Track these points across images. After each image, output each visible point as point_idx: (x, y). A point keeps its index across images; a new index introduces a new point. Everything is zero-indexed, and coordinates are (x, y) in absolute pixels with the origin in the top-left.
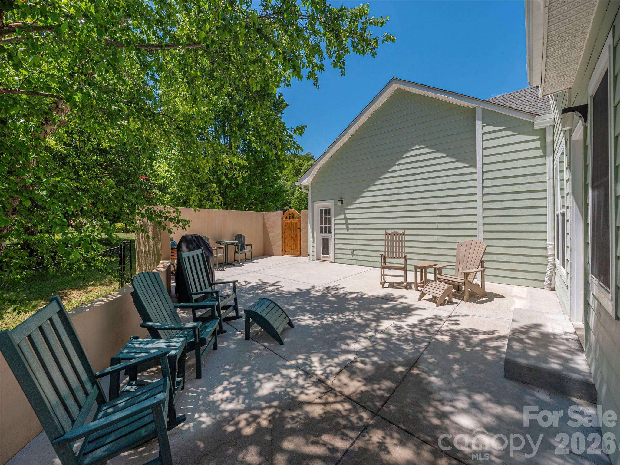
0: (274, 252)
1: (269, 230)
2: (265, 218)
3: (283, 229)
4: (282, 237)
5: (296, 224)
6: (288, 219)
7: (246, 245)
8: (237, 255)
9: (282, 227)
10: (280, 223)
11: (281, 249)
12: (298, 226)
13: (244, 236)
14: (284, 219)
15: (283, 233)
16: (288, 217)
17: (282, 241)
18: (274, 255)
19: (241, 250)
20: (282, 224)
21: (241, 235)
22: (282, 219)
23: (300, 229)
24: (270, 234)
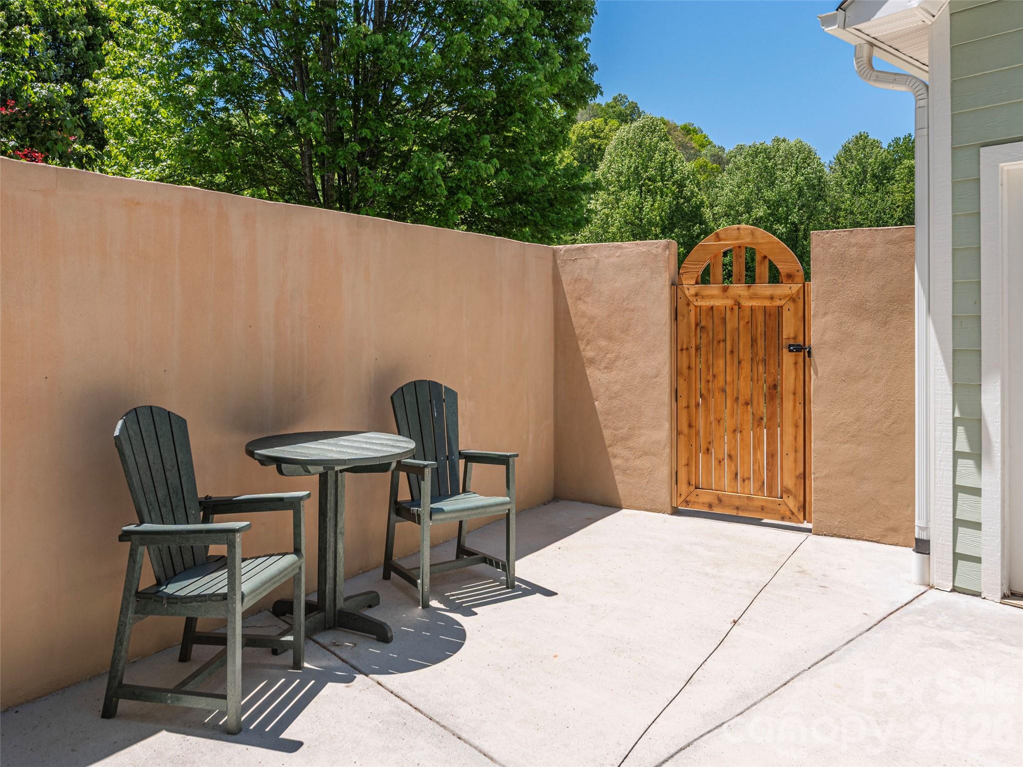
0: (623, 486)
1: (588, 352)
2: (565, 278)
3: (678, 349)
4: (676, 394)
5: (774, 316)
6: (713, 289)
7: (470, 458)
8: (403, 527)
9: (675, 338)
10: (663, 313)
11: (664, 472)
12: (789, 330)
13: (453, 395)
14: (690, 287)
15: (677, 373)
16: (718, 272)
17: (675, 418)
18: (618, 508)
19: (439, 495)
20: (676, 315)
21: (434, 386)
22: (675, 284)
23: (801, 349)
24: (596, 376)
